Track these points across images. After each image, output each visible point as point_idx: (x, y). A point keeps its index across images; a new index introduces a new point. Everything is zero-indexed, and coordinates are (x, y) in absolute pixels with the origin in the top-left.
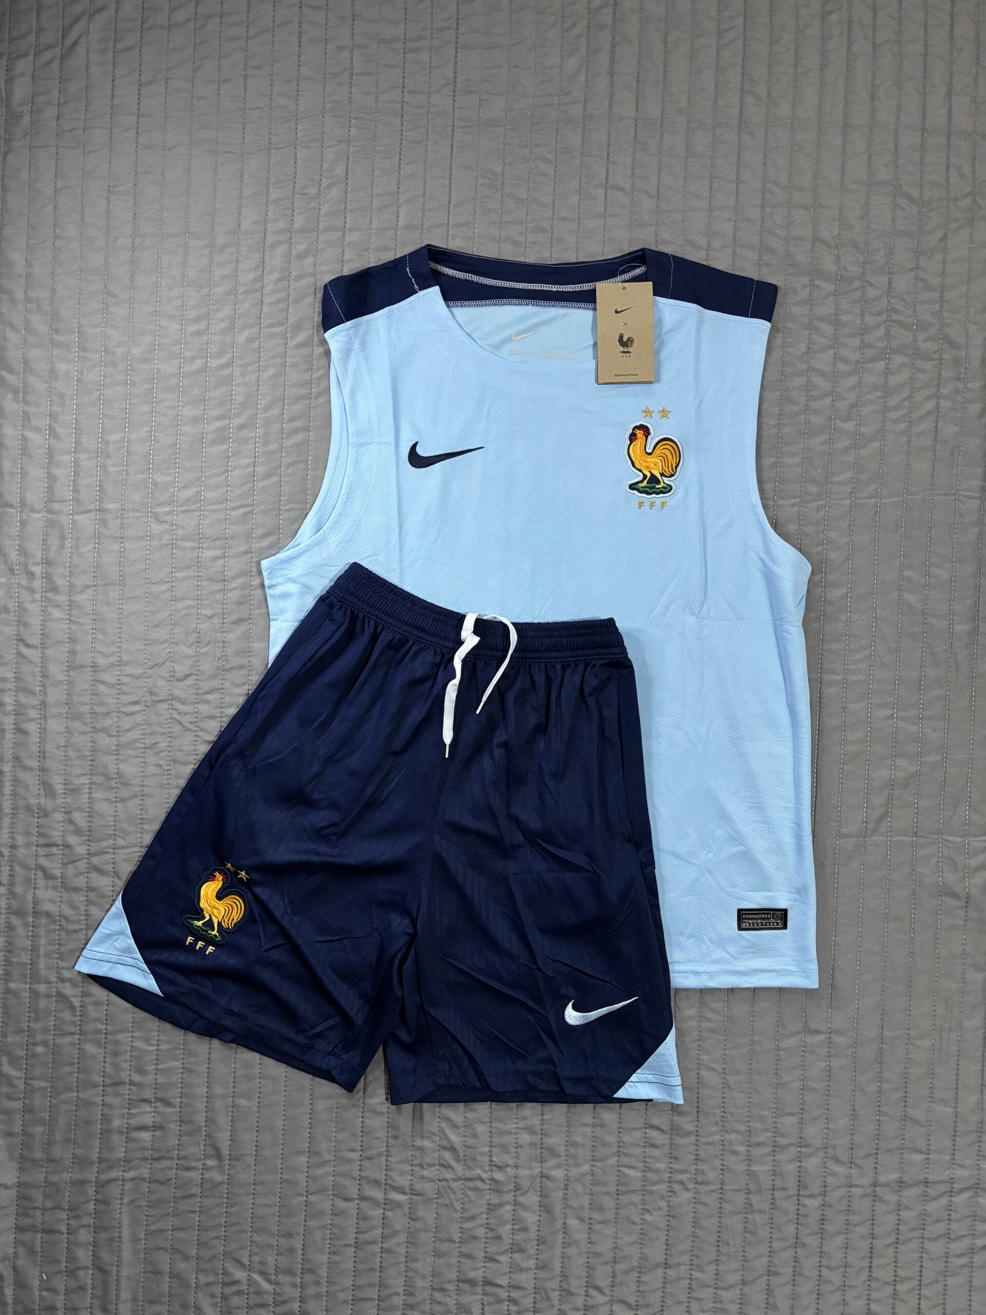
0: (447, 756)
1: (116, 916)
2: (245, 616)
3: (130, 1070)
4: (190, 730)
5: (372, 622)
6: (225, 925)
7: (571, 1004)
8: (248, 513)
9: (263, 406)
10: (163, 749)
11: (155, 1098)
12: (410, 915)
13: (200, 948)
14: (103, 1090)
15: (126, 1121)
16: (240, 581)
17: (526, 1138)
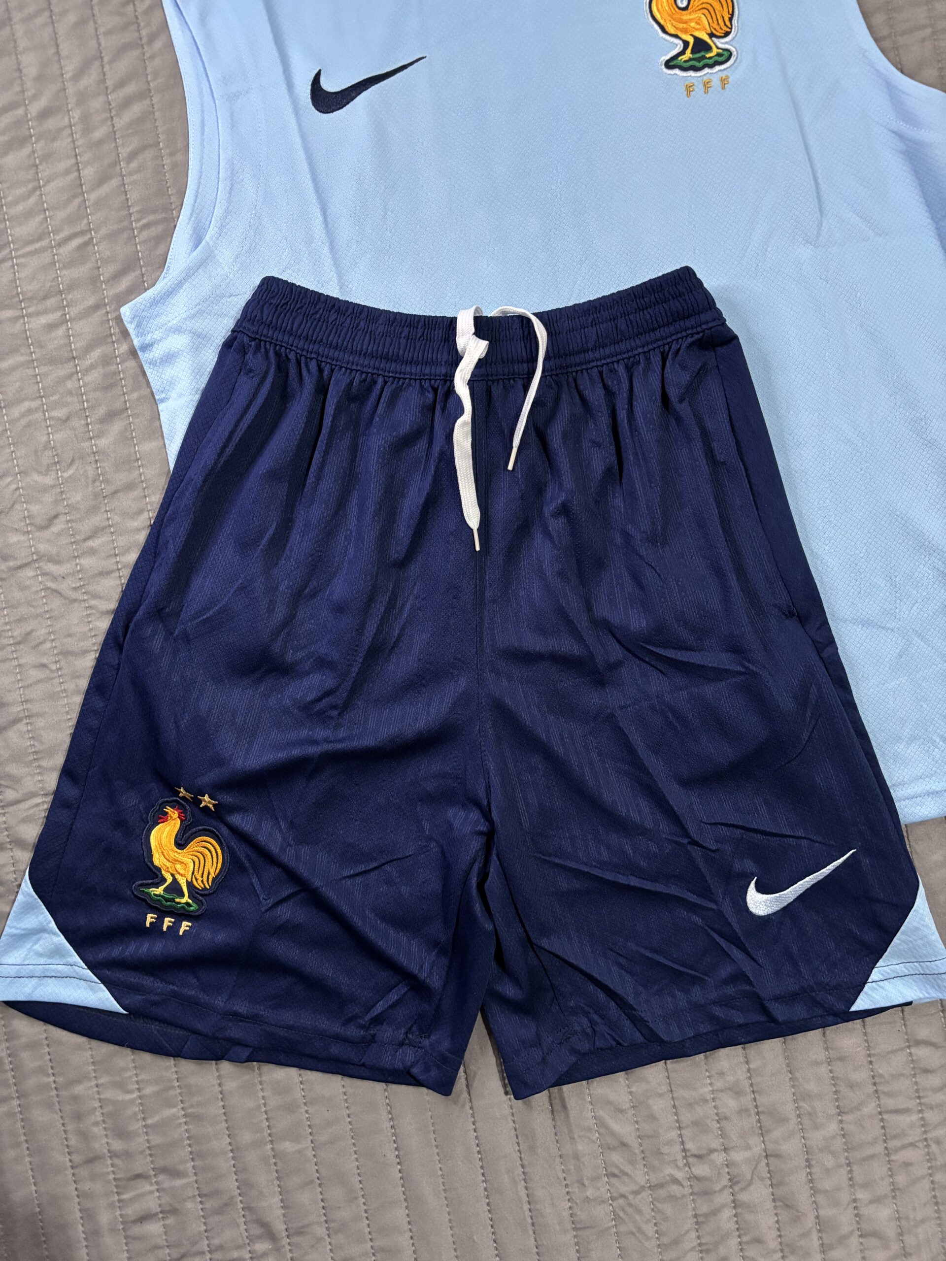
0: (478, 548)
1: (28, 908)
2: (118, 405)
3: (106, 1136)
4: (75, 600)
5: (313, 365)
6: (198, 885)
7: (753, 883)
8: (86, 244)
9: (70, 74)
10: (42, 638)
11: (153, 1169)
12: (477, 804)
13: (169, 927)
14: (73, 1174)
15: (118, 1213)
16: (96, 353)
17: (730, 1104)
